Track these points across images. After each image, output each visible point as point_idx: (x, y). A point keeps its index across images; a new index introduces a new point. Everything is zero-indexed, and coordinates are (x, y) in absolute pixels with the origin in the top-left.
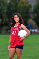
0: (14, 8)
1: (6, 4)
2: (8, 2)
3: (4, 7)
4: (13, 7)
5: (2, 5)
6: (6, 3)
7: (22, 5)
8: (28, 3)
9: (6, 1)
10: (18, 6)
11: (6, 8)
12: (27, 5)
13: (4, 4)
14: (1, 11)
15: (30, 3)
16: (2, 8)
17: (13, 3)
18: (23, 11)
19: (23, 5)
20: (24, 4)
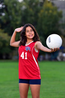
0: (33, 18)
1: (20, 12)
2: (24, 7)
3: (17, 16)
4: (31, 16)
5: (13, 13)
6: (20, 9)
7: (46, 12)
8: (56, 9)
9: (21, 7)
10: (39, 15)
11: (20, 18)
12: (55, 13)
13: (16, 11)
14: (12, 22)
15: (59, 10)
16: (13, 18)
17: (31, 10)
18: (48, 23)
19: (48, 13)
20: (50, 11)
